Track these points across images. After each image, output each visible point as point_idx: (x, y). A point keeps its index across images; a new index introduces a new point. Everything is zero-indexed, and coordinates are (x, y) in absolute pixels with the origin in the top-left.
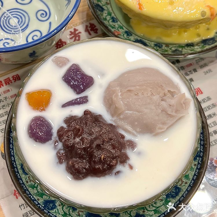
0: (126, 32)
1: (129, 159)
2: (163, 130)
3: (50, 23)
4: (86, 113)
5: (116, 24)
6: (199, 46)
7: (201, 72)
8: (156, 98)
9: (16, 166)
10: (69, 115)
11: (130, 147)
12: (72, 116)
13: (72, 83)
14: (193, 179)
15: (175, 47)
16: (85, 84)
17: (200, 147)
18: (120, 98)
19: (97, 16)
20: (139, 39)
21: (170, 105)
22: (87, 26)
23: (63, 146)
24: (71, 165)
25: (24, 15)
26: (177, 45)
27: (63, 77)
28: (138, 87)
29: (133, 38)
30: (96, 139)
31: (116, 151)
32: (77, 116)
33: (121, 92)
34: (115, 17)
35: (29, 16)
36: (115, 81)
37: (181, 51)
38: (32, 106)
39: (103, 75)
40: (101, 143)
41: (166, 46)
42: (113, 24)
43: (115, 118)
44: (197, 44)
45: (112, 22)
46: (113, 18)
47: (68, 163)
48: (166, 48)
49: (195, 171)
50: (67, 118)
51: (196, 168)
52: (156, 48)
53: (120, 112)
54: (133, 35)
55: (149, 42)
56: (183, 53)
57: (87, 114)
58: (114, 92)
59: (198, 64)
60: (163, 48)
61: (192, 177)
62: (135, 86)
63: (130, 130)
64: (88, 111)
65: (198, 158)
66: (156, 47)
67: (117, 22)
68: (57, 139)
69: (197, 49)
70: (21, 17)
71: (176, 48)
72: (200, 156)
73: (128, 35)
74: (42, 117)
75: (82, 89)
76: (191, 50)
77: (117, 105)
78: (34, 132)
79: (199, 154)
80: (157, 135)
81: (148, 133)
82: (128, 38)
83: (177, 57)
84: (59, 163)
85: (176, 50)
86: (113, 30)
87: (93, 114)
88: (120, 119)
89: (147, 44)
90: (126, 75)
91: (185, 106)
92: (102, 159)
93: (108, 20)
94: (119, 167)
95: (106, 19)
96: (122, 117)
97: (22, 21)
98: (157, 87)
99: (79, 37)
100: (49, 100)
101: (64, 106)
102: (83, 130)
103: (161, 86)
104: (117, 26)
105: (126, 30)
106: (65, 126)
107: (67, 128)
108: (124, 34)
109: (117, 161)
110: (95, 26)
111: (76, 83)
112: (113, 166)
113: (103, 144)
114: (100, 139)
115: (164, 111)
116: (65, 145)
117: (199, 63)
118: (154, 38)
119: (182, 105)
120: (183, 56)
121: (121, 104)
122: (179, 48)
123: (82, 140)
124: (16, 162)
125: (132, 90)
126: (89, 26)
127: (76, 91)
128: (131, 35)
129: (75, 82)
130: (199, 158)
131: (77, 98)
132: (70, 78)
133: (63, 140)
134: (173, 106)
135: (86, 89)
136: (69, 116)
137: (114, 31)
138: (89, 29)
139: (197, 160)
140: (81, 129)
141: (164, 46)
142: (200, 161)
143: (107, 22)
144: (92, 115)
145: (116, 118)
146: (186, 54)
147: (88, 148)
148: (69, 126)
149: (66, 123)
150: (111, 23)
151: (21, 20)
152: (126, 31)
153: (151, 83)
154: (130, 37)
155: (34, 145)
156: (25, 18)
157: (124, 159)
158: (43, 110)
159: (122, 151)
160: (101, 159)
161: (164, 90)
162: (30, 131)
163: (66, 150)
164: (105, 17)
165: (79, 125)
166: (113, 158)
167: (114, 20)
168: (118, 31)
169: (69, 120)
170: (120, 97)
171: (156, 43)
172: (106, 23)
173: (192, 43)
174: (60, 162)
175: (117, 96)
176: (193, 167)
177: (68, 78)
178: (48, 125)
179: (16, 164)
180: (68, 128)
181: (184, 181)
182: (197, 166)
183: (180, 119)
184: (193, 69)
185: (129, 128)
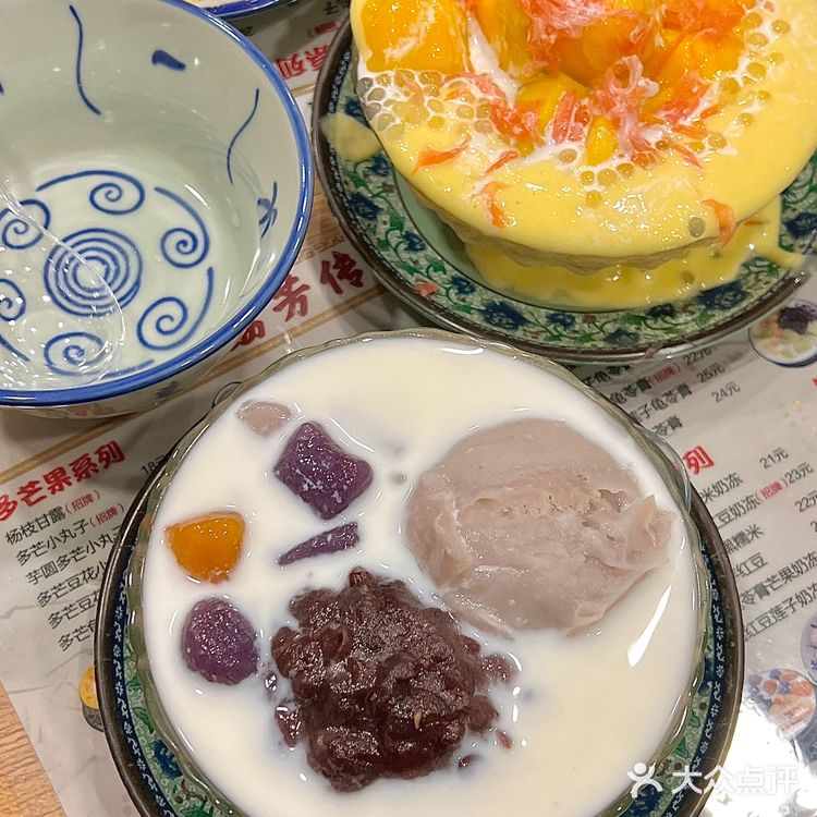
0: (455, 281)
1: (498, 715)
2: (594, 619)
3: (210, 272)
4: (357, 578)
5: (421, 254)
6: (692, 313)
7: (703, 394)
8: (567, 520)
9: (141, 751)
10: (305, 589)
11: (499, 680)
12: (314, 592)
13: (306, 487)
14: (698, 753)
15: (615, 321)
16: (345, 487)
17: (716, 647)
18: (458, 528)
19: (359, 237)
20: (498, 300)
21: (612, 538)
22: (325, 264)
23: (294, 691)
24: (325, 748)
25: (122, 252)
26: (621, 313)
27: (276, 469)
28: (509, 489)
29: (480, 299)
30: (394, 661)
31: (457, 696)
32: (329, 591)
33: (458, 506)
34: (416, 232)
35: (138, 254)
36: (436, 468)
37: (636, 336)
38: (186, 568)
39: (397, 449)
40: (411, 674)
41: (585, 321)
42: (410, 259)
43: (445, 590)
44: (686, 308)
45: (406, 249)
46: (408, 236)
47: (312, 743)
48: (586, 325)
49: (702, 726)
50: (297, 597)
51: (705, 716)
52: (555, 328)
53: (459, 572)
54: (479, 288)
55: (530, 308)
56: (642, 341)
57: (360, 584)
58: (437, 507)
59: (693, 369)
60: (577, 328)
61: (696, 746)
62: (501, 486)
63: (493, 624)
64: (360, 574)
65: (710, 684)
66: (552, 326)
67: (423, 248)
68: (274, 667)
69: (686, 323)
70: (114, 258)
71: (617, 326)
72: (715, 678)
73: (461, 291)
74: (222, 603)
75: (339, 501)
76: (668, 331)
77: (449, 551)
78: (202, 652)
79: (712, 669)
80: (576, 633)
81: (549, 627)
82: (463, 300)
83: (625, 360)
84: (284, 743)
85: (619, 333)
86: (412, 279)
87: (379, 578)
88: (462, 591)
89: (525, 316)
90: (471, 449)
91: (657, 536)
92: (417, 726)
93: (394, 245)
94: (470, 745)
95: (385, 244)
96: (466, 584)
97: (117, 272)
98: (568, 484)
99: (303, 300)
100: (239, 545)
101: (288, 558)
102: (351, 635)
103: (580, 481)
104: (424, 263)
105: (455, 273)
106: (293, 624)
107: (300, 630)
108: (448, 290)
109: (462, 725)
110: (353, 263)
111: (319, 485)
112: (451, 742)
113: (416, 678)
114: (405, 662)
115: (592, 557)
116: (302, 685)
117: (695, 364)
118: (546, 296)
119: (649, 535)
120: (641, 354)
121: (460, 545)
122: (627, 325)
123: (351, 667)
124: (140, 739)
125: (493, 501)
126: (333, 262)
127: (321, 510)
128: (473, 290)
129: (315, 482)
130: (714, 685)
131: (326, 533)
132: (298, 471)
133: (293, 672)
134: (621, 540)
135: (352, 500)
136: (303, 593)
137: (417, 280)
138: (334, 272)
139: (708, 691)
140: (345, 634)
141: (579, 319)
142: (716, 693)
143: (392, 252)
144: (375, 585)
145: (449, 589)
146: (650, 344)
147: (371, 691)
148: (305, 624)
149: (296, 616)
150: (405, 256)
151: (113, 267)
152: (453, 277)
153: (548, 473)
154: (469, 298)
155: (198, 691)
156: (126, 259)
157: (482, 718)
158: (225, 577)
159: (476, 693)
160: (414, 723)
161: (588, 492)
162: (189, 651)
163: (302, 702)
164: (382, 238)
165: (338, 622)
166: (450, 718)
167: (413, 243)
168: (427, 280)
169: (307, 604)
170: (458, 524)
171: (552, 312)
172: (388, 255)
173: (669, 305)
174: (290, 740)
175: (446, 520)
176: (697, 712)
177: (291, 472)
178: (242, 627)
179: (139, 746)
180: (304, 631)
181: (673, 759)
182: (710, 711)
183: (644, 577)
184: (677, 384)
185: (492, 619)
